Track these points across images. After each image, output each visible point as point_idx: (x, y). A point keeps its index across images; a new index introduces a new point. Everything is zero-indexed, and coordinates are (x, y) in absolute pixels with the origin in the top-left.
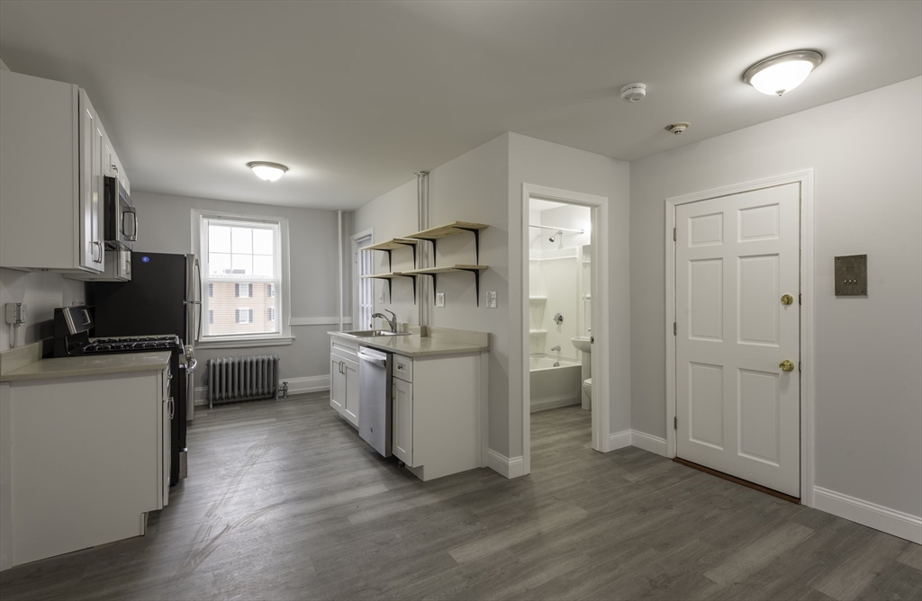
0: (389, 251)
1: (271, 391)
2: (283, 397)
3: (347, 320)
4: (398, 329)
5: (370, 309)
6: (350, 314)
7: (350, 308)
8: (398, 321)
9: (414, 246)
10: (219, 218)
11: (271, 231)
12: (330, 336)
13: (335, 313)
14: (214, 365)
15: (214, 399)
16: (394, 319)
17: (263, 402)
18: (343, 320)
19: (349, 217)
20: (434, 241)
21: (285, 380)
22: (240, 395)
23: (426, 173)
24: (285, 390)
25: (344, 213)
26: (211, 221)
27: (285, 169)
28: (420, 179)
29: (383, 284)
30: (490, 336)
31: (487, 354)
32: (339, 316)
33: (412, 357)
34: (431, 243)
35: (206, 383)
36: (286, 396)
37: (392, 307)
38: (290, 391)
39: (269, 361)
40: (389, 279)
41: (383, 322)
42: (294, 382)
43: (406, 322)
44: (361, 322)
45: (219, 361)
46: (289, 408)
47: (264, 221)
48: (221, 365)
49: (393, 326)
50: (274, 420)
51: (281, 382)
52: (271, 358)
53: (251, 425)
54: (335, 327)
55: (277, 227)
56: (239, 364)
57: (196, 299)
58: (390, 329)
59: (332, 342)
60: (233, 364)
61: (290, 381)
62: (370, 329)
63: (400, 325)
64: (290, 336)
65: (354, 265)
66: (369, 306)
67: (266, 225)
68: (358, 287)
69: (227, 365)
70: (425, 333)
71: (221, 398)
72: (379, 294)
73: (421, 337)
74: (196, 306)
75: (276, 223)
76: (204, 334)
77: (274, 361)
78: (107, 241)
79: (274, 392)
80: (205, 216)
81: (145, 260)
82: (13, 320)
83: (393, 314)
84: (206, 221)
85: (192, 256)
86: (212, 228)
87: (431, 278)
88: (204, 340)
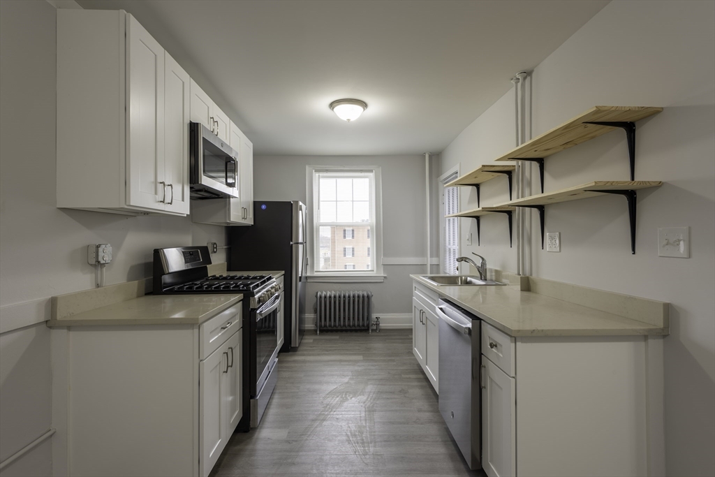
0: (477, 186)
1: (366, 325)
2: (375, 330)
3: (435, 261)
4: (488, 277)
5: (457, 251)
6: (438, 256)
7: (437, 249)
8: (488, 266)
9: (509, 173)
10: (327, 171)
11: (367, 180)
12: (412, 279)
13: (422, 253)
14: (321, 297)
15: (321, 326)
16: (484, 264)
17: (359, 334)
18: (430, 261)
19: (436, 158)
20: (541, 161)
21: (378, 315)
22: (340, 325)
23: (528, 74)
24: (377, 325)
25: (430, 157)
26: (321, 174)
27: (364, 105)
28: (519, 84)
29: (470, 223)
30: (668, 309)
31: (661, 341)
32: (427, 257)
33: (515, 337)
34: (536, 165)
35: (316, 312)
36: (378, 330)
37: (481, 250)
38: (382, 325)
39: (363, 297)
40: (478, 218)
41: (471, 266)
42: (387, 318)
43: (498, 269)
44: (448, 264)
45: (324, 293)
46: (378, 345)
47: (361, 171)
48: (325, 297)
49: (482, 272)
50: (361, 357)
51: (374, 316)
52: (366, 295)
53: (341, 361)
54: (421, 269)
55: (372, 175)
56: (340, 297)
57: (300, 240)
58: (478, 275)
59: (414, 285)
60: (335, 297)
61: (382, 316)
62: (457, 273)
63: (491, 270)
64: (382, 275)
65: (441, 206)
66: (456, 247)
67: (363, 174)
68: (445, 228)
69: (330, 297)
70: (527, 285)
71: (325, 326)
72: (466, 235)
73: (522, 290)
74: (301, 247)
75: (371, 171)
76: (315, 270)
77: (368, 296)
78: (192, 185)
79: (368, 325)
80: (316, 171)
81: (264, 207)
82: (93, 261)
83: (483, 259)
84: (317, 175)
85: (297, 202)
86: (322, 180)
87: (536, 212)
88: (316, 274)
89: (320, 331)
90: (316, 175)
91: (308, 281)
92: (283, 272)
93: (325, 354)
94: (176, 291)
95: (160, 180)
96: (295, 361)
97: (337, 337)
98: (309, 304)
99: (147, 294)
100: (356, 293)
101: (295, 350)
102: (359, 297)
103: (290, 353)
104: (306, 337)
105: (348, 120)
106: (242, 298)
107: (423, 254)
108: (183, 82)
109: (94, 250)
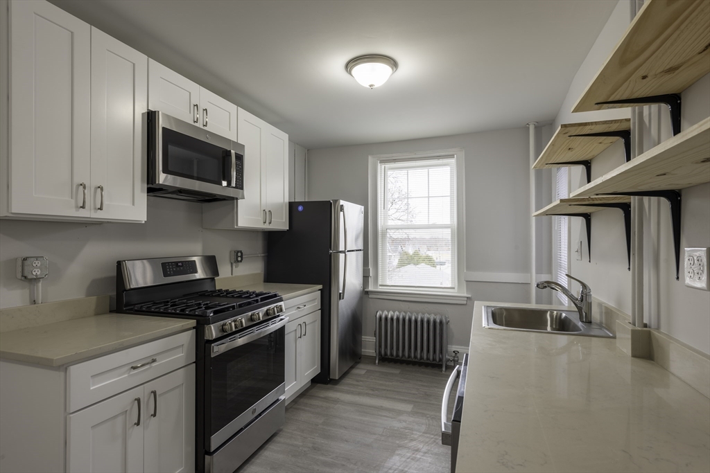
0: (587, 164)
1: (438, 359)
2: (452, 368)
9: (626, 134)
10: (395, 161)
14: (380, 318)
15: (380, 353)
17: (428, 370)
21: (457, 348)
22: (404, 355)
24: (455, 361)
26: (388, 165)
27: (394, 64)
29: (580, 225)
32: (531, 273)
39: (435, 322)
40: (588, 217)
45: (386, 313)
47: (439, 157)
48: (388, 318)
51: (453, 348)
52: (438, 320)
54: (525, 287)
55: (453, 161)
56: (404, 320)
60: (398, 319)
61: (462, 349)
64: (465, 295)
67: (441, 161)
69: (392, 319)
70: (648, 348)
71: (386, 355)
72: (576, 244)
73: (634, 356)
74: (342, 256)
75: (451, 156)
76: (380, 283)
77: (441, 322)
78: (150, 186)
79: (441, 360)
80: (383, 162)
81: (300, 208)
82: (19, 276)
83: (584, 286)
84: (383, 166)
85: (336, 201)
86: (389, 173)
87: (665, 204)
88: (380, 289)
89: (379, 360)
90: (381, 167)
91: (370, 296)
92: (320, 287)
93: (368, 395)
94: (136, 311)
95: (77, 180)
96: (326, 399)
97: (397, 371)
98: (369, 326)
99: (111, 311)
100: (426, 317)
101: (335, 382)
102: (428, 322)
103: (329, 386)
104: (360, 365)
105: (371, 86)
106: (195, 325)
107: (526, 268)
108: (134, 64)
109: (20, 263)
